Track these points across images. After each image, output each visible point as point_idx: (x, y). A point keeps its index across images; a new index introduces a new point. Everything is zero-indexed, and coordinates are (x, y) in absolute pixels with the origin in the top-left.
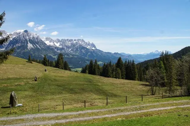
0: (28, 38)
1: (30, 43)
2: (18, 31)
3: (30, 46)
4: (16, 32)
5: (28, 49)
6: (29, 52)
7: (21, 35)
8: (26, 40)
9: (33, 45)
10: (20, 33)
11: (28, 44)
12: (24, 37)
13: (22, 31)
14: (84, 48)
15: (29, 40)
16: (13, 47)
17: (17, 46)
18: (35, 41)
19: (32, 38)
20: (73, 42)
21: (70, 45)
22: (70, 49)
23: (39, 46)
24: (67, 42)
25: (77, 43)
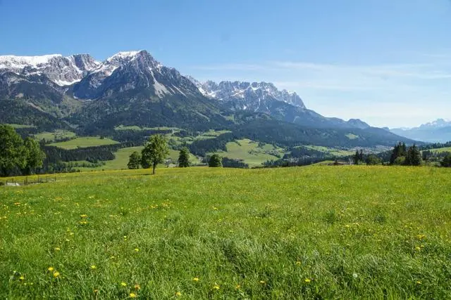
0: (150, 69)
1: (160, 81)
2: (124, 55)
3: (159, 88)
4: (119, 56)
5: (157, 96)
6: (161, 104)
7: (135, 61)
8: (149, 76)
9: (166, 87)
10: (126, 60)
11: (154, 83)
12: (140, 66)
13: (134, 54)
14: (281, 104)
15: (156, 75)
16: (117, 90)
17: (127, 89)
18: (169, 77)
19: (161, 70)
20: (250, 88)
21: (243, 96)
22: (245, 108)
23: (181, 90)
24: (236, 89)
25: (259, 92)
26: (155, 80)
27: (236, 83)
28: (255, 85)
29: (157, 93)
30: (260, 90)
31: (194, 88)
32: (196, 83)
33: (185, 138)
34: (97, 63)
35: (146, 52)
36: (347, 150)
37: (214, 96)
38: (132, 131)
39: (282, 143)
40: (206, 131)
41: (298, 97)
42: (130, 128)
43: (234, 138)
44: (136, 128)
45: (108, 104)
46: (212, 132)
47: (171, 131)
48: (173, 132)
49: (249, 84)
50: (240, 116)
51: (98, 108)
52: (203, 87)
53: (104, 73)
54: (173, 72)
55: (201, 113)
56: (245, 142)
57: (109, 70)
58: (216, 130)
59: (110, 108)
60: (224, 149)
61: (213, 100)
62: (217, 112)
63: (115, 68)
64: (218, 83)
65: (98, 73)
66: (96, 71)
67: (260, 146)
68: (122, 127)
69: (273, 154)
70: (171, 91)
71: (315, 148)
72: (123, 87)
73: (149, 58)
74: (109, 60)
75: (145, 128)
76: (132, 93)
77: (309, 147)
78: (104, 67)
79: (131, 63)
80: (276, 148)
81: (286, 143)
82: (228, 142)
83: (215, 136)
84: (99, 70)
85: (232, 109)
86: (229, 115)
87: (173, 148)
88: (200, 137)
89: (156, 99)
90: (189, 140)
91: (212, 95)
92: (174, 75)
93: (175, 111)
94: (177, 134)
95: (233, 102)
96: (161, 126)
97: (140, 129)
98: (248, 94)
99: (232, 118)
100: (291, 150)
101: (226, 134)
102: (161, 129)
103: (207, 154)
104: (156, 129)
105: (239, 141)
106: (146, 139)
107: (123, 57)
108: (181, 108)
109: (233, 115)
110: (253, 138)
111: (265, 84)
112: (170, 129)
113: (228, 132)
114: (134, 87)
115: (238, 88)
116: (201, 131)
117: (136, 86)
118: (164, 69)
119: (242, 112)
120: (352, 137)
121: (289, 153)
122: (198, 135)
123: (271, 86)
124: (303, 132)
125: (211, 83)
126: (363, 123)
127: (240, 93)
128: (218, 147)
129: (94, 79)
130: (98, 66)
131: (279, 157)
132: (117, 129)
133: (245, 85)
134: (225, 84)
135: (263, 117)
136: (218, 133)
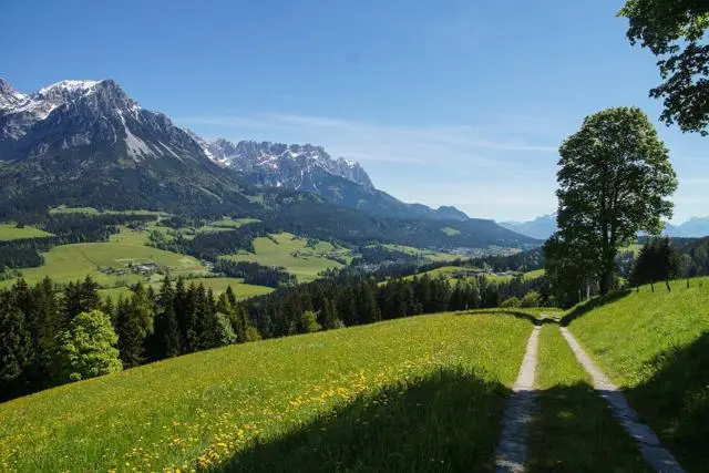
0: (120, 112)
1: (136, 134)
2: (71, 85)
3: (135, 145)
4: (63, 86)
5: (131, 158)
6: (138, 172)
7: (92, 97)
8: (116, 122)
9: (147, 144)
10: (77, 93)
11: (126, 136)
12: (102, 106)
13: (89, 84)
14: (337, 180)
15: (130, 123)
16: (56, 145)
17: (75, 144)
18: (153, 128)
19: (139, 115)
20: (287, 154)
21: (275, 166)
22: (279, 185)
23: (174, 150)
24: (264, 155)
25: (302, 158)
26: (127, 131)
27: (265, 144)
28: (295, 148)
29: (130, 153)
31: (195, 147)
32: (199, 142)
33: (182, 230)
34: (20, 96)
35: (112, 83)
36: (447, 252)
37: (228, 164)
38: (83, 216)
39: (346, 241)
40: (217, 219)
41: (361, 170)
42: (79, 210)
43: (266, 230)
44: (91, 211)
45: (40, 170)
46: (228, 221)
47: (155, 218)
48: (160, 219)
49: (285, 146)
50: (274, 196)
51: (18, 175)
52: (210, 149)
53: (33, 114)
54: (161, 119)
55: (207, 189)
56: (284, 238)
57: (42, 110)
58: (234, 218)
59: (42, 176)
60: (251, 250)
61: (227, 170)
62: (235, 189)
63: (54, 107)
64: (235, 143)
65: (20, 114)
66: (17, 110)
67: (310, 244)
68: (63, 209)
69: (333, 258)
70: (156, 152)
71: (400, 248)
72: (69, 141)
73: (118, 93)
74: (43, 91)
75: (107, 212)
76: (85, 151)
77: (390, 247)
78: (33, 104)
79: (84, 99)
80: (336, 248)
81: (353, 241)
82: (256, 237)
83: (234, 227)
84: (23, 109)
85: (259, 186)
86: (254, 195)
87: (159, 247)
88: (207, 229)
89: (129, 163)
90: (188, 234)
91: (226, 162)
92: (162, 125)
93: (162, 185)
94: (166, 223)
95: (260, 175)
96: (137, 209)
97: (98, 214)
98: (284, 163)
99: (259, 199)
100: (361, 251)
101: (252, 224)
102: (137, 213)
103: (220, 257)
104: (129, 213)
105: (275, 236)
106: (109, 229)
107: (69, 89)
108: (175, 180)
109: (261, 195)
110: (297, 231)
111: (312, 148)
112: (154, 213)
113: (254, 221)
114: (88, 142)
115: (268, 153)
116: (208, 218)
117: (92, 140)
118: (144, 113)
119: (275, 190)
120: (451, 232)
121: (359, 256)
122: (202, 225)
123: (321, 151)
124: (375, 222)
125: (223, 143)
126: (461, 213)
127: (271, 161)
128: (239, 246)
129: (12, 123)
130: (21, 101)
131: (343, 262)
132: (53, 211)
133: (280, 148)
134: (246, 145)
135: (311, 198)
136: (238, 223)
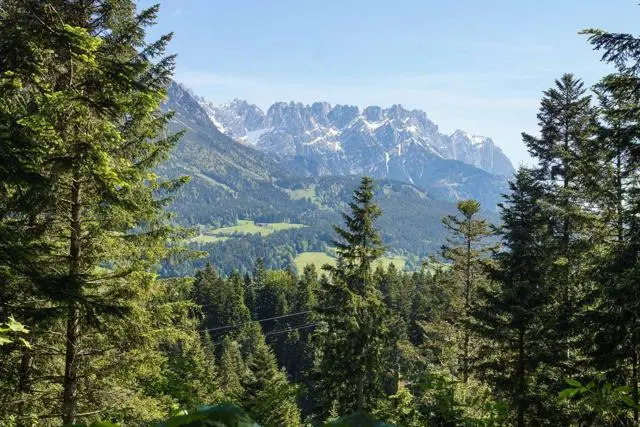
20: (360, 123)
21: (337, 147)
24: (316, 127)
25: (386, 135)
27: (318, 108)
28: (373, 113)
30: (388, 128)
37: (254, 143)
46: (246, 227)
49: (354, 110)
52: (220, 117)
58: (258, 221)
61: (249, 150)
62: (262, 177)
82: (300, 251)
83: (257, 236)
86: (298, 187)
95: (309, 160)
98: (354, 141)
99: (308, 193)
101: (293, 230)
109: (312, 187)
111: (404, 113)
115: (321, 121)
116: (207, 222)
123: (420, 117)
127: (328, 139)
133: (345, 114)
134: (285, 110)
135: (408, 193)
136: (266, 230)
